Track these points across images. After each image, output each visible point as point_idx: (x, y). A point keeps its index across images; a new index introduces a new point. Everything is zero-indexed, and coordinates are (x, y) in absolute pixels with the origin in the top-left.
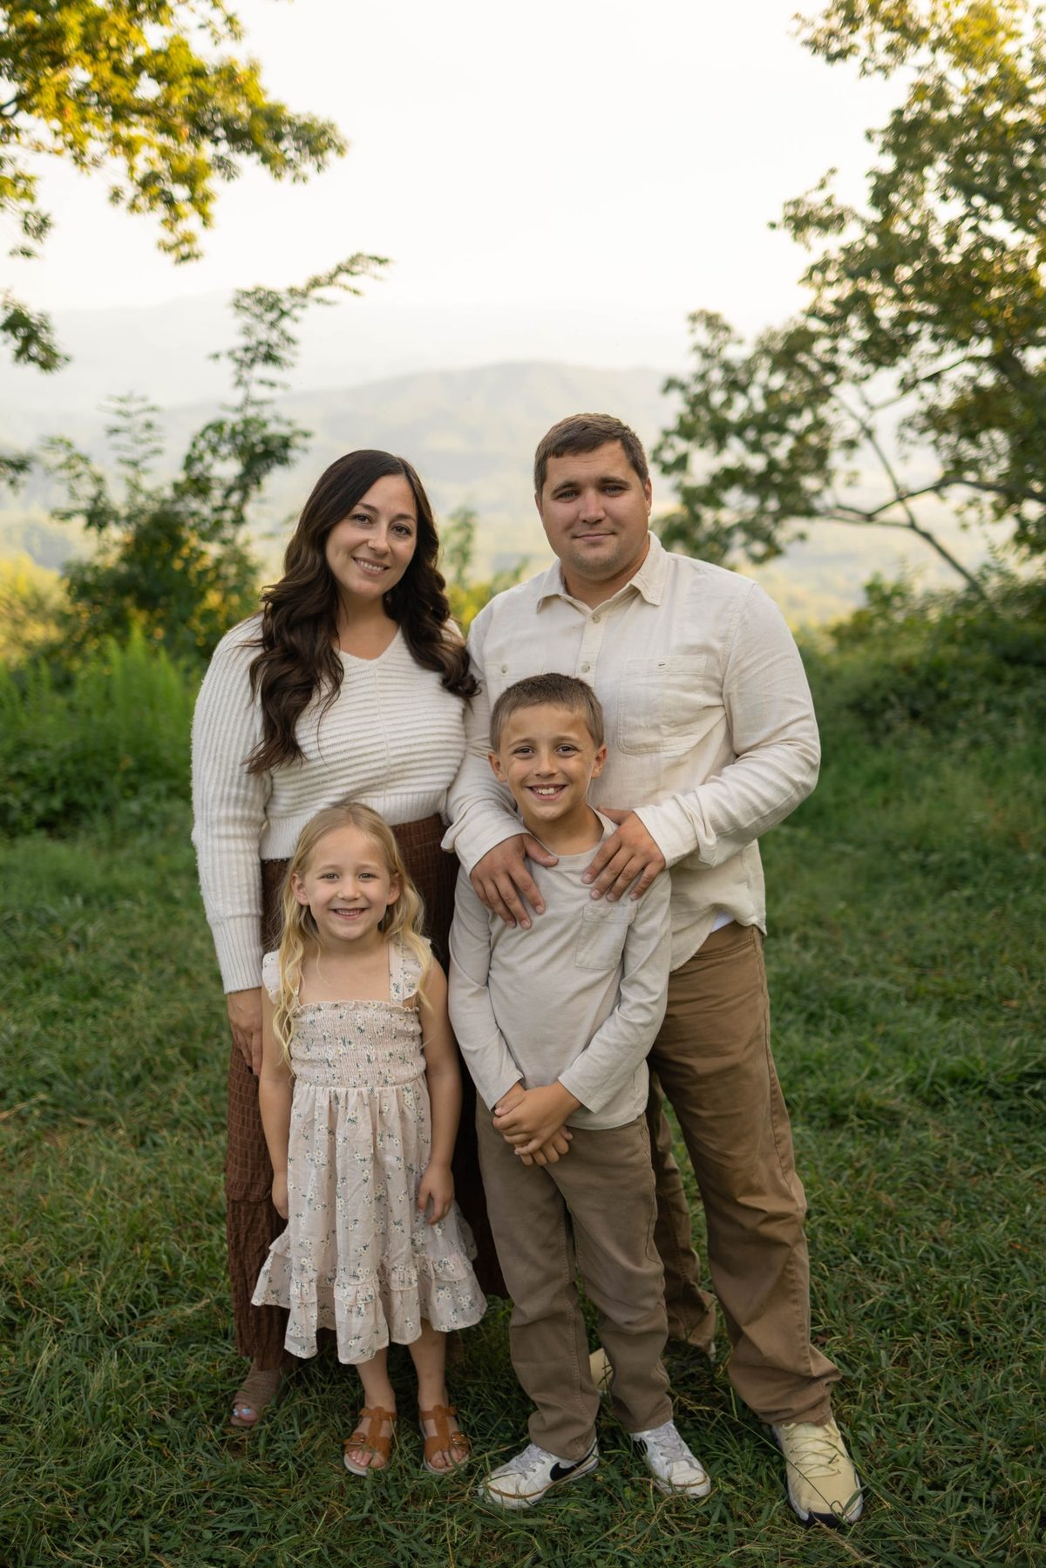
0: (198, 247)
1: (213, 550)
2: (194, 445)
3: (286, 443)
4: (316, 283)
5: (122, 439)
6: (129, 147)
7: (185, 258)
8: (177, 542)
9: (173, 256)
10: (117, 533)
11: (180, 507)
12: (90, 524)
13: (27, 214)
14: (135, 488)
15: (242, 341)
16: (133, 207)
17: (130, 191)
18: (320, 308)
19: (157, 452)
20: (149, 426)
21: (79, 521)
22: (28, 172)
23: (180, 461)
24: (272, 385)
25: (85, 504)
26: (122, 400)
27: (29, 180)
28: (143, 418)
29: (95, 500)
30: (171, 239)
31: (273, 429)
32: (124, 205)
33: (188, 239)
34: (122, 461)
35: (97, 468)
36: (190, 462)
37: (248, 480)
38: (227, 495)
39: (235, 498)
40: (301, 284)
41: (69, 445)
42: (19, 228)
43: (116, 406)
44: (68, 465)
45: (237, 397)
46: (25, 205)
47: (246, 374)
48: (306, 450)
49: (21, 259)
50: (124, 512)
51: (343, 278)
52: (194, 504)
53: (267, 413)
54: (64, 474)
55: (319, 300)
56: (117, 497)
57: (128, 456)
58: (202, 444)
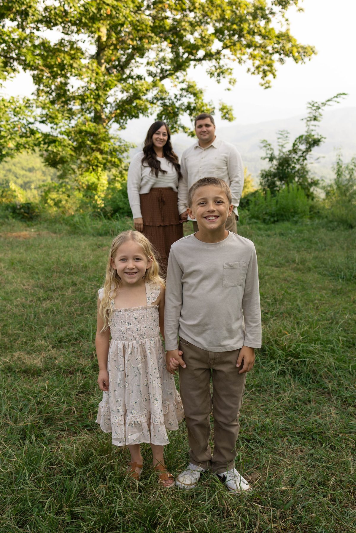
0: (271, 84)
1: (298, 167)
2: (295, 141)
3: (319, 141)
4: (329, 101)
5: (280, 140)
6: (253, 57)
7: (266, 88)
8: (289, 165)
9: (264, 87)
10: (275, 162)
11: (290, 156)
12: (270, 160)
13: (231, 79)
14: (280, 151)
15: (308, 115)
16: (253, 73)
17: (253, 69)
18: (329, 107)
19: (288, 143)
20: (287, 137)
21: (268, 160)
22: (231, 68)
23: (292, 145)
24: (315, 126)
25: (269, 156)
26: (282, 132)
27: (231, 70)
28: (285, 135)
29: (271, 154)
30: (263, 82)
31: (316, 137)
32: (250, 73)
33: (268, 82)
34: (279, 145)
35: (272, 147)
36: (294, 145)
37: (308, 150)
38: (303, 153)
39: (304, 154)
40: (324, 101)
41: (266, 142)
42: (228, 83)
43: (280, 133)
44: (265, 147)
45: (306, 129)
46: (230, 77)
47: (309, 123)
48: (324, 142)
49: (227, 91)
50: (277, 157)
51: (335, 99)
52: (294, 155)
53: (313, 133)
54: (265, 149)
55: (329, 105)
56: (276, 154)
57: (280, 144)
58: (298, 141)
